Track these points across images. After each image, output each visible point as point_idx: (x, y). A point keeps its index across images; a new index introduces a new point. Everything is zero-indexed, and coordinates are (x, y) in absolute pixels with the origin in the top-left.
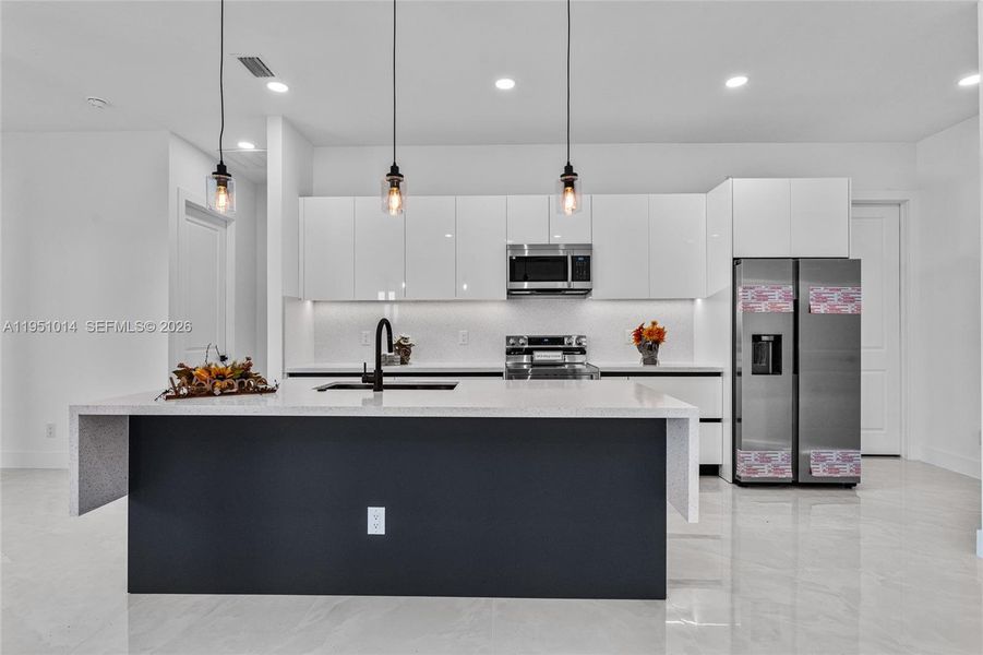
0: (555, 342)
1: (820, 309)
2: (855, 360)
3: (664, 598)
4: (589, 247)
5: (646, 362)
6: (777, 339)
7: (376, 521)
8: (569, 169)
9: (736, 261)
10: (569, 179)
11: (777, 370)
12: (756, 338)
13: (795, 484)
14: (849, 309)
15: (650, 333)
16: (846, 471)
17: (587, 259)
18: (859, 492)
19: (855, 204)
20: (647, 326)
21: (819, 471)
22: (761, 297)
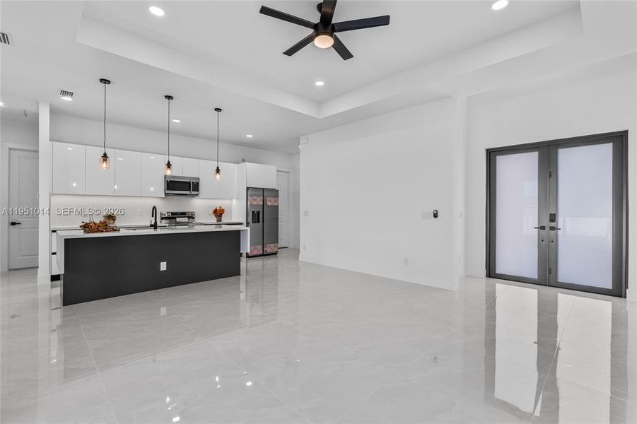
0: (183, 214)
1: (269, 204)
2: (277, 219)
3: (240, 275)
4: (198, 179)
5: (218, 221)
6: (259, 212)
7: (163, 266)
8: (218, 168)
9: (248, 188)
10: (218, 171)
11: (258, 222)
12: (253, 212)
13: (263, 255)
14: (276, 204)
15: (220, 210)
16: (275, 250)
17: (198, 183)
18: (278, 255)
19: (278, 171)
20: (218, 208)
21: (269, 251)
22: (255, 200)
